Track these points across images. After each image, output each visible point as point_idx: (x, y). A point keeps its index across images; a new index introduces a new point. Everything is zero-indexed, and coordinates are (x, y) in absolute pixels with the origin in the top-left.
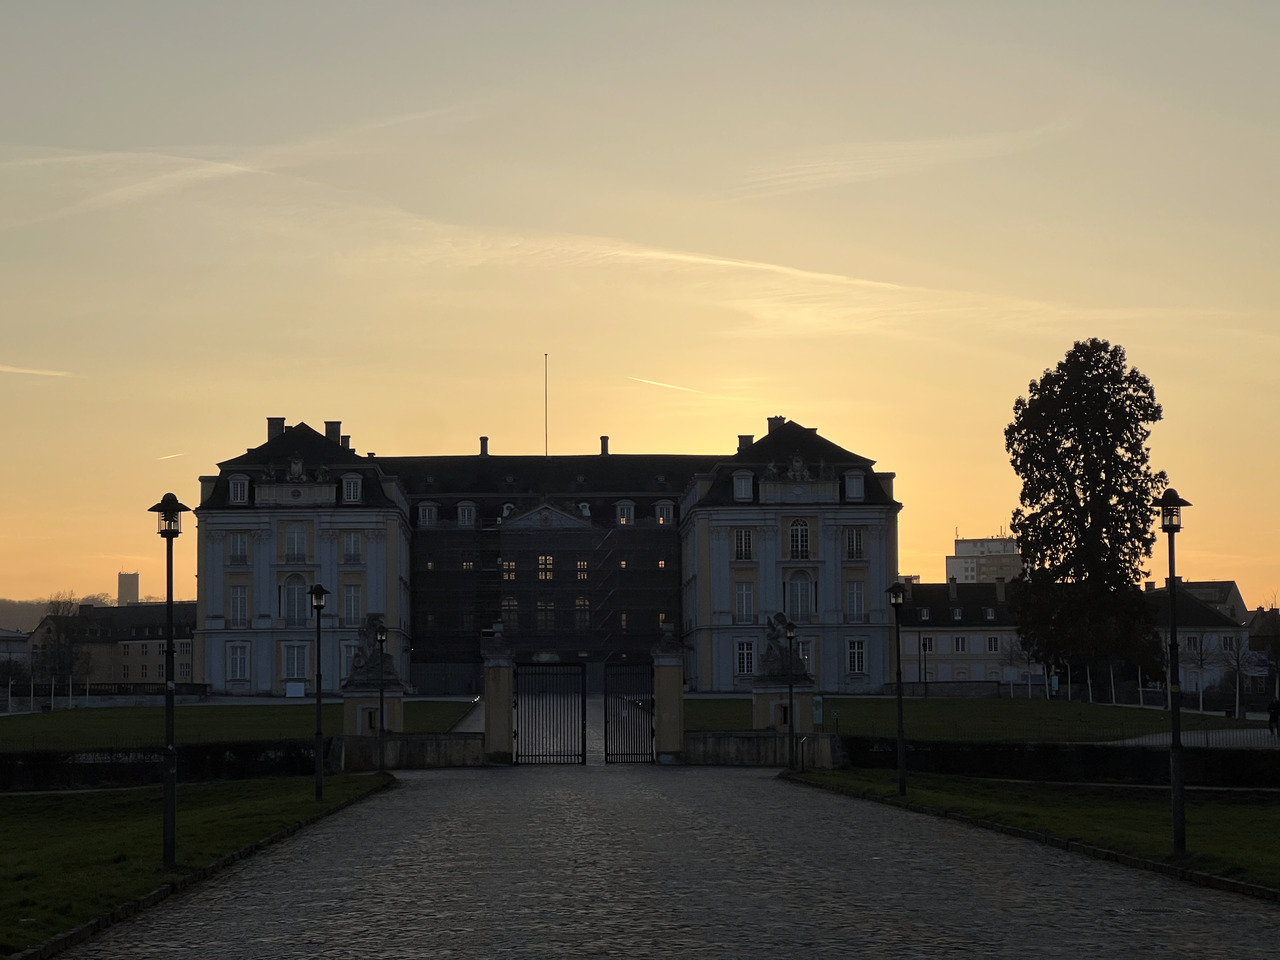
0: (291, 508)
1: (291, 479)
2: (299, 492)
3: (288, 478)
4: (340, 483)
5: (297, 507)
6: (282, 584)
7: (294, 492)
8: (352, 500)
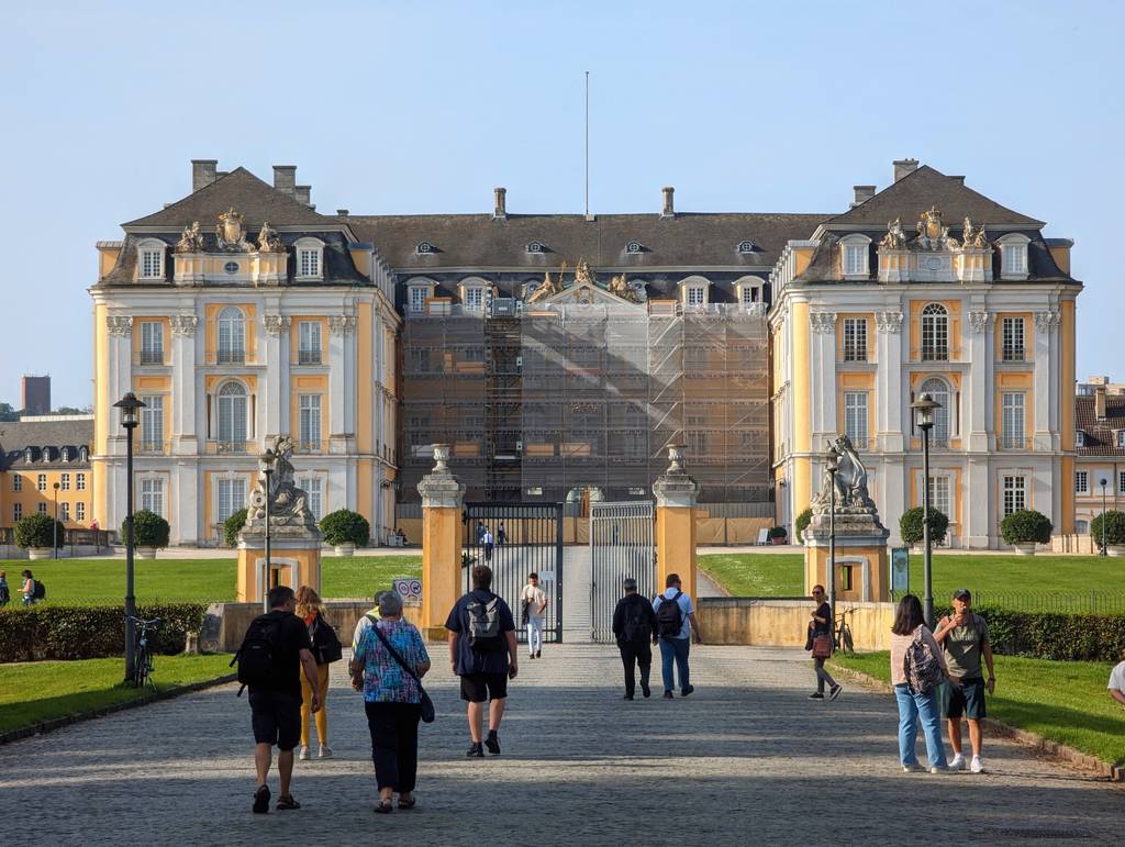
0: (224, 286)
1: (225, 247)
2: (235, 264)
3: (220, 246)
4: (292, 250)
5: (233, 285)
6: (212, 392)
7: (229, 264)
8: (310, 277)
